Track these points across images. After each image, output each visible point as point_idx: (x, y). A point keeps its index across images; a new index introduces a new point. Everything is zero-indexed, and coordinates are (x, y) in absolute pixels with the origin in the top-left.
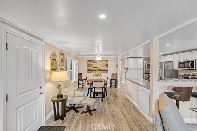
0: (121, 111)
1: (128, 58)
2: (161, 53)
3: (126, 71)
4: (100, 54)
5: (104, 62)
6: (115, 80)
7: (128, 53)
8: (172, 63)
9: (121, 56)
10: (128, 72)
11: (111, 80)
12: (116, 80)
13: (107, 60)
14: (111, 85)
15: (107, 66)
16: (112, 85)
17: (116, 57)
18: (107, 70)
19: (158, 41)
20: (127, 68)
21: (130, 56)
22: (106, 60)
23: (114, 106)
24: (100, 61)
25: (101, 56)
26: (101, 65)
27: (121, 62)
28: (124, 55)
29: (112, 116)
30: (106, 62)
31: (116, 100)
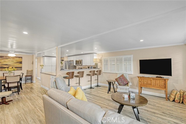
0: (37, 96)
1: (43, 57)
2: (67, 55)
3: (42, 68)
4: (13, 51)
5: (18, 59)
6: (30, 76)
7: (44, 52)
8: (73, 61)
9: (36, 54)
10: (44, 68)
11: (26, 76)
12: (32, 76)
13: (22, 58)
14: (25, 81)
15: (21, 63)
16: (27, 81)
17: (31, 55)
18: (21, 67)
19: (60, 48)
20: (43, 65)
21: (46, 55)
22: (19, 57)
23: (31, 94)
24: (13, 58)
25: (15, 53)
26: (13, 62)
27: (36, 60)
28: (40, 53)
29: (29, 99)
30: (20, 59)
31: (32, 91)
